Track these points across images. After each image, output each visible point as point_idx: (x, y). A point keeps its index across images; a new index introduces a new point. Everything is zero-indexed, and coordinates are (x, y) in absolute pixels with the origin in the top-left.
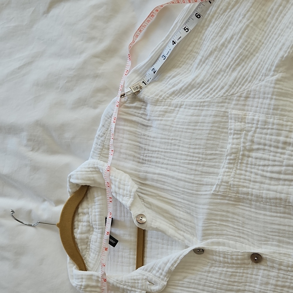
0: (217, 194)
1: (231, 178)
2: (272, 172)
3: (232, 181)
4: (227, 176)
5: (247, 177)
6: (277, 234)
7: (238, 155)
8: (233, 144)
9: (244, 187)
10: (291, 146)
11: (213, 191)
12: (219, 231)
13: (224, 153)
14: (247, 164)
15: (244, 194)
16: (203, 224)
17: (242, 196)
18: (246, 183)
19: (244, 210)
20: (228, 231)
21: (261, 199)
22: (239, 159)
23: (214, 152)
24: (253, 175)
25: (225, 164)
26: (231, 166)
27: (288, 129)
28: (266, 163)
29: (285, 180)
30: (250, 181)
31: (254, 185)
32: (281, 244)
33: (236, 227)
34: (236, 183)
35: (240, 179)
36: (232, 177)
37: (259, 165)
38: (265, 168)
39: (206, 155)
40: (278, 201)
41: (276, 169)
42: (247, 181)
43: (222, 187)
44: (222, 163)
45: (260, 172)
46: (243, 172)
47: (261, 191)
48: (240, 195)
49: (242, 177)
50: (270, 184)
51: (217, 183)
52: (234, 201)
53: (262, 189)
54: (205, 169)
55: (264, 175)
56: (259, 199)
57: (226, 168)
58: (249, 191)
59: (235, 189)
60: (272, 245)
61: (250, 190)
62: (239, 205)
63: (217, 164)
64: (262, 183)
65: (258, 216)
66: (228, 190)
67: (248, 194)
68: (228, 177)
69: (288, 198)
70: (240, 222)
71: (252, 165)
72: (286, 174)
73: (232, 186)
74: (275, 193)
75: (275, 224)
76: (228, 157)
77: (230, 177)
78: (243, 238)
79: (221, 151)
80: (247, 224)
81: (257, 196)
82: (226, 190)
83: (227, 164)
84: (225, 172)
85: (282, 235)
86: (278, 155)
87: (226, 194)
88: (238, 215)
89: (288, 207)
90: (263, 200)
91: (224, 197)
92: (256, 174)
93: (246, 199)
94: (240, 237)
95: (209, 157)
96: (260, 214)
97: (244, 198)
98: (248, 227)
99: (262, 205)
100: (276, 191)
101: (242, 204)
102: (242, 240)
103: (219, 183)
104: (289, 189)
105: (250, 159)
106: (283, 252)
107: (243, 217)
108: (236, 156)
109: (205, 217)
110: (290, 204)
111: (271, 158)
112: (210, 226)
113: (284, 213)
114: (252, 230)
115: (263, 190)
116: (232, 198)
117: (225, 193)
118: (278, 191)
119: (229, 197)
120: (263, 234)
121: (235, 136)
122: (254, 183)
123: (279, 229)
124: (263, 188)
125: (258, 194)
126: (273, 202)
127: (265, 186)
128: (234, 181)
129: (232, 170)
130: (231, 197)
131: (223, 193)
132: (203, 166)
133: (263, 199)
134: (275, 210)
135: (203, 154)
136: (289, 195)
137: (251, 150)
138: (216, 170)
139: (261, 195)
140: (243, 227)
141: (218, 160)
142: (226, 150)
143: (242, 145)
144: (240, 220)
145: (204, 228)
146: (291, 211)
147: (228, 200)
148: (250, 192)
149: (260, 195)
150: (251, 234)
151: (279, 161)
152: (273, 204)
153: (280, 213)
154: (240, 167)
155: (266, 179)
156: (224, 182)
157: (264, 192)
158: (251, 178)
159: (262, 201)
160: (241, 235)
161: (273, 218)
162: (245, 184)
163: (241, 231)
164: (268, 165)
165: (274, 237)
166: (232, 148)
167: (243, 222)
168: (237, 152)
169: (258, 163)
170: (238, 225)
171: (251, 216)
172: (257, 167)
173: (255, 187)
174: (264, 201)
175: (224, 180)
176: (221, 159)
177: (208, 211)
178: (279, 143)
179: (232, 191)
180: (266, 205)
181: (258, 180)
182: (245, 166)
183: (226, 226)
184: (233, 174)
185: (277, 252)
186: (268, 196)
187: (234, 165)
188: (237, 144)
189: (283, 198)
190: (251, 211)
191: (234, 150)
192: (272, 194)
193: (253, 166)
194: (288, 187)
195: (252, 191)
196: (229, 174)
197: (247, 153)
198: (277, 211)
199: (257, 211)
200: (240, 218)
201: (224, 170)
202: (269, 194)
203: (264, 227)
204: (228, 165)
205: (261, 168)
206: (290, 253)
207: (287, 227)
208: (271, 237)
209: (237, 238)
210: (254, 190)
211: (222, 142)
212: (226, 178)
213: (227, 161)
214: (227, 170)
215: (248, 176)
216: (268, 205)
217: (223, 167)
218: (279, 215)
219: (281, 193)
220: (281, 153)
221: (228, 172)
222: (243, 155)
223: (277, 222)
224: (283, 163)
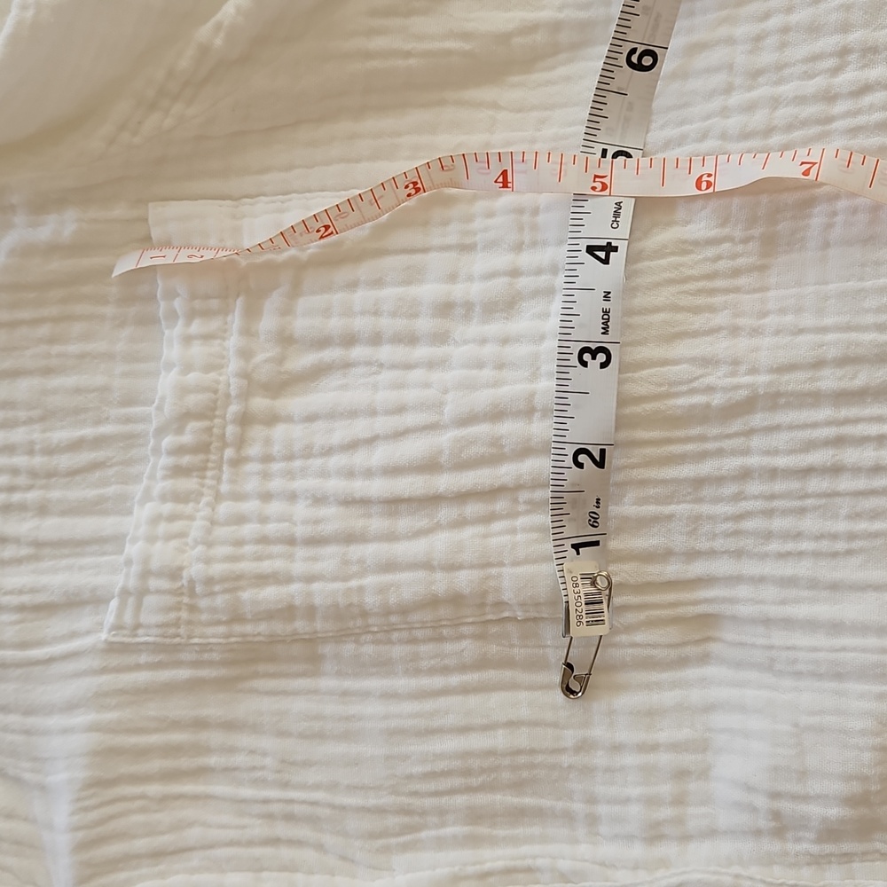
0: (129, 644)
1: (193, 548)
2: (394, 471)
3: (198, 560)
4: (169, 537)
5: (271, 528)
6: (457, 782)
7: (217, 421)
8: (187, 368)
9: (262, 579)
10: (475, 320)
11: (110, 630)
12: (163, 833)
13: (139, 427)
14: (267, 459)
15: (270, 615)
16: (73, 814)
17: (263, 627)
18: (270, 557)
19: (285, 693)
20: (210, 826)
21: (359, 622)
22: (225, 445)
23: (88, 432)
24: (301, 510)
25: (152, 477)
26: (189, 484)
27: (452, 239)
28: (361, 428)
29: (462, 497)
30: (291, 541)
31: (315, 559)
32: (483, 830)
33: (247, 792)
34: (218, 569)
35: (239, 543)
36: (197, 543)
37: (328, 452)
38: (360, 458)
39: (50, 451)
40: (444, 612)
41: (414, 448)
42: (277, 549)
43: (150, 600)
44: (137, 479)
45: (335, 485)
46: (250, 506)
47: (354, 583)
48: (249, 628)
49: (248, 530)
50: (391, 537)
51: (120, 585)
52: (224, 663)
53: (355, 568)
54: (51, 527)
55: (357, 495)
56: (351, 624)
57: (163, 498)
58: (293, 597)
59: (220, 601)
60: (441, 844)
61: (295, 587)
62: (256, 675)
63: (111, 490)
64: (350, 538)
65: (354, 709)
66: (184, 615)
67: (288, 612)
68: (174, 543)
69: (492, 583)
70: (268, 761)
71: (290, 457)
72: (462, 465)
73: (199, 589)
74: (421, 574)
75: (439, 731)
76: (168, 441)
77: (187, 544)
78: (292, 842)
79: (128, 420)
80: (307, 764)
81: (338, 613)
82: (173, 615)
83: (165, 478)
84: (156, 520)
85: (480, 779)
86: (417, 375)
87: (178, 635)
88: (255, 728)
89: (494, 629)
90: (368, 626)
91: (167, 650)
92: (319, 500)
93: (283, 642)
94: (275, 841)
95: (65, 461)
96: (365, 695)
97: (273, 640)
98: (312, 776)
99: (369, 649)
100: (427, 566)
101: (271, 668)
102: (286, 853)
103: (132, 583)
104: (485, 536)
105: (279, 431)
106: (500, 864)
107: (282, 734)
108: (209, 430)
109: (81, 774)
110: (506, 614)
111: (384, 397)
112: (111, 818)
113: (482, 664)
114: (333, 787)
115: (362, 574)
116: (211, 650)
117: (172, 631)
118: (435, 563)
119: (197, 648)
120: (387, 800)
121: (196, 327)
122: (311, 551)
123: (466, 755)
124: (361, 561)
125: (342, 601)
126: (423, 622)
127: (370, 551)
128: (208, 561)
129: (191, 505)
130: (205, 648)
131: (159, 631)
132: (43, 510)
133: (371, 621)
134: (432, 662)
135: (31, 452)
136: (494, 571)
137: (282, 385)
138: (106, 524)
139: (355, 600)
140: (285, 785)
141: (115, 469)
142: (151, 409)
143: (234, 365)
144: (264, 754)
145: (80, 835)
146: (512, 646)
147: (196, 664)
148: (298, 602)
149: (351, 605)
150: (328, 811)
151: (422, 406)
152: (419, 634)
153: (463, 668)
154: (232, 481)
155: (370, 516)
156: (159, 574)
157: (370, 580)
158: (295, 524)
159: (366, 630)
160: (281, 830)
161: (428, 705)
162: (266, 566)
163: (275, 808)
164: (371, 441)
165: (444, 800)
166: (184, 391)
167: (283, 761)
168: (214, 409)
169: (320, 441)
170: (256, 782)
171: (319, 717)
172: (318, 462)
173: (318, 567)
174: (376, 629)
175: (155, 564)
176: (128, 463)
177: (95, 738)
178: (415, 315)
179: (204, 617)
180: (390, 642)
181: (328, 529)
182: (258, 474)
183: (195, 798)
184: (198, 523)
185: (470, 869)
186: (393, 600)
187: (204, 477)
188: (208, 368)
189: (467, 591)
190: (316, 692)
191: (193, 400)
192: (409, 585)
193: (298, 463)
194: (480, 529)
195: (309, 594)
196: (178, 526)
197: (259, 403)
198: (446, 661)
199: (349, 684)
200: (267, 743)
201: (149, 509)
202: (392, 585)
203: (388, 758)
204: (169, 484)
205: (337, 461)
206: (529, 862)
207: (501, 732)
208: (428, 802)
209: (258, 851)
210: (316, 586)
211: (125, 375)
212: (162, 554)
213: (165, 461)
214: (168, 508)
215: (280, 520)
216: (401, 642)
217: (147, 497)
218: (455, 680)
219: (452, 567)
220: (431, 365)
221: (172, 518)
222: (245, 420)
223: (450, 720)
224: (442, 413)
